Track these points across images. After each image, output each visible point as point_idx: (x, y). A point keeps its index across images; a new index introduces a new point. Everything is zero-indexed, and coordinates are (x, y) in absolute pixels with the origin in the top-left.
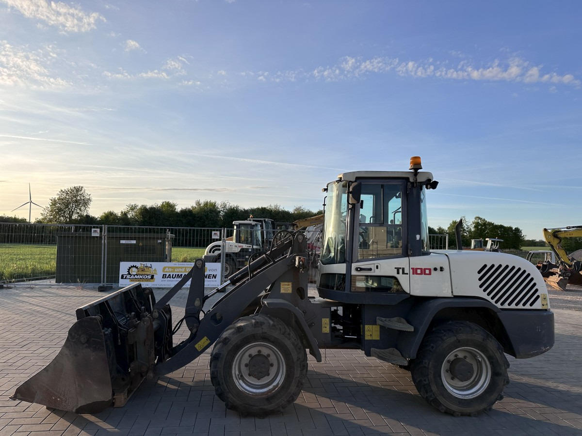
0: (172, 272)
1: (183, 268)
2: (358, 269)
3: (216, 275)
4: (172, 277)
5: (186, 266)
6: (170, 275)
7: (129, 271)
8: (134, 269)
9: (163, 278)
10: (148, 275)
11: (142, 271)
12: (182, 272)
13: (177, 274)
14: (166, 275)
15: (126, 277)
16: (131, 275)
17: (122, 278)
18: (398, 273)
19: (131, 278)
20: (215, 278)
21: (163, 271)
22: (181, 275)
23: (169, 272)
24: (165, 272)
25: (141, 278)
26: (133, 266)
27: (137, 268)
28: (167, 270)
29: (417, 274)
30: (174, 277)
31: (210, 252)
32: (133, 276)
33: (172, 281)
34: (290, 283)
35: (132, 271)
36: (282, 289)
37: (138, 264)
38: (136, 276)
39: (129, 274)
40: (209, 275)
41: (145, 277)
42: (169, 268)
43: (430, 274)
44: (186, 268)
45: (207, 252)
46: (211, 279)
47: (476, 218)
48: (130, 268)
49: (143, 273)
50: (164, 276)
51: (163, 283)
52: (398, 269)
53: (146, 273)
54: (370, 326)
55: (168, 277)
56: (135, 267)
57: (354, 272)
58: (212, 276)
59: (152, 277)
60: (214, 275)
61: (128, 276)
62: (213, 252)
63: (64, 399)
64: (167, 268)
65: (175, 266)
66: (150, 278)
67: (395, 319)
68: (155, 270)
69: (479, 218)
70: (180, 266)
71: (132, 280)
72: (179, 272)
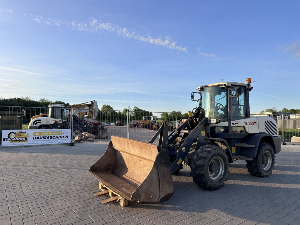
0: (40, 135)
1: (47, 132)
2: (233, 124)
3: (68, 136)
4: (40, 139)
5: (49, 131)
6: (38, 137)
7: (9, 136)
8: (13, 134)
9: (34, 139)
10: (23, 138)
11: (19, 135)
12: (46, 135)
13: (43, 136)
14: (36, 137)
15: (7, 140)
16: (11, 138)
17: (3, 141)
18: (245, 125)
19: (11, 140)
20: (67, 138)
21: (34, 135)
22: (46, 137)
23: (38, 135)
24: (35, 135)
25: (18, 140)
26: (12, 133)
27: (15, 133)
28: (36, 134)
29: (250, 125)
30: (41, 138)
31: (33, 124)
32: (12, 139)
33: (40, 141)
34: (204, 131)
35: (11, 136)
36: (202, 134)
37: (16, 131)
38: (14, 139)
39: (9, 137)
40: (64, 136)
41: (21, 139)
42: (37, 133)
43: (253, 125)
44: (49, 132)
45: (31, 124)
46: (65, 139)
47: (134, 107)
48: (10, 134)
49: (20, 136)
50: (34, 138)
51: (34, 142)
52: (245, 123)
53: (22, 137)
54: (233, 147)
55: (37, 139)
56: (14, 133)
57: (232, 125)
58: (65, 137)
59: (26, 139)
60: (66, 136)
61: (9, 139)
62: (36, 124)
63: (154, 196)
64: (36, 133)
65: (42, 131)
66: (25, 139)
67: (239, 144)
68: (28, 134)
69: (136, 107)
70: (45, 131)
71: (11, 141)
72: (45, 135)
